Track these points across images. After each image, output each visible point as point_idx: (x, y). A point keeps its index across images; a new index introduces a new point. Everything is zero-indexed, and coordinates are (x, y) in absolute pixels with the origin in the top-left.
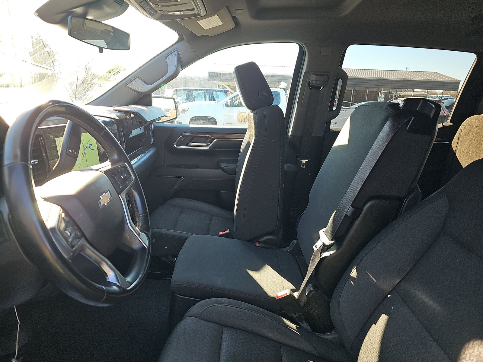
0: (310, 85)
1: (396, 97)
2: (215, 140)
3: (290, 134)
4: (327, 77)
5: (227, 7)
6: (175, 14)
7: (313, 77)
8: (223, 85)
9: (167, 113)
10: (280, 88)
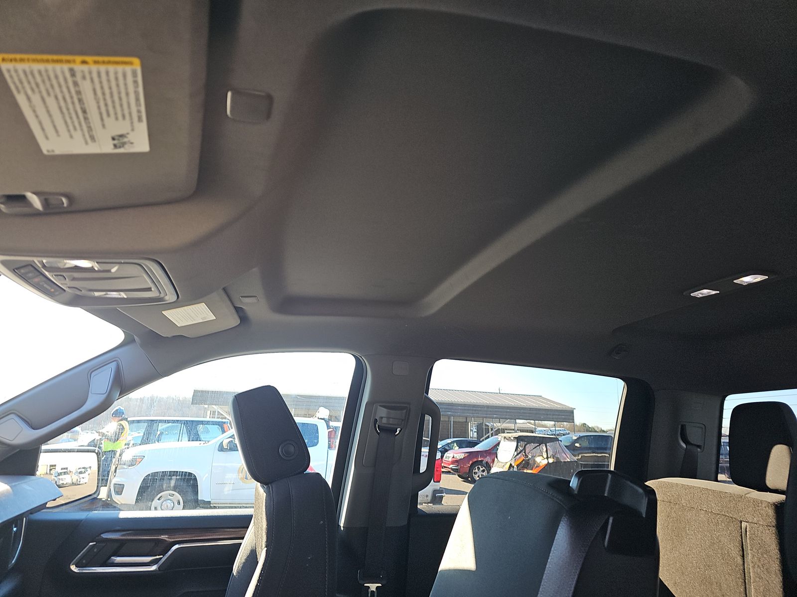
0: (377, 426)
1: (494, 430)
2: (177, 546)
3: (342, 525)
4: (406, 412)
5: (224, 289)
6: (107, 296)
7: (382, 412)
8: (218, 412)
9: (81, 476)
10: (318, 418)
